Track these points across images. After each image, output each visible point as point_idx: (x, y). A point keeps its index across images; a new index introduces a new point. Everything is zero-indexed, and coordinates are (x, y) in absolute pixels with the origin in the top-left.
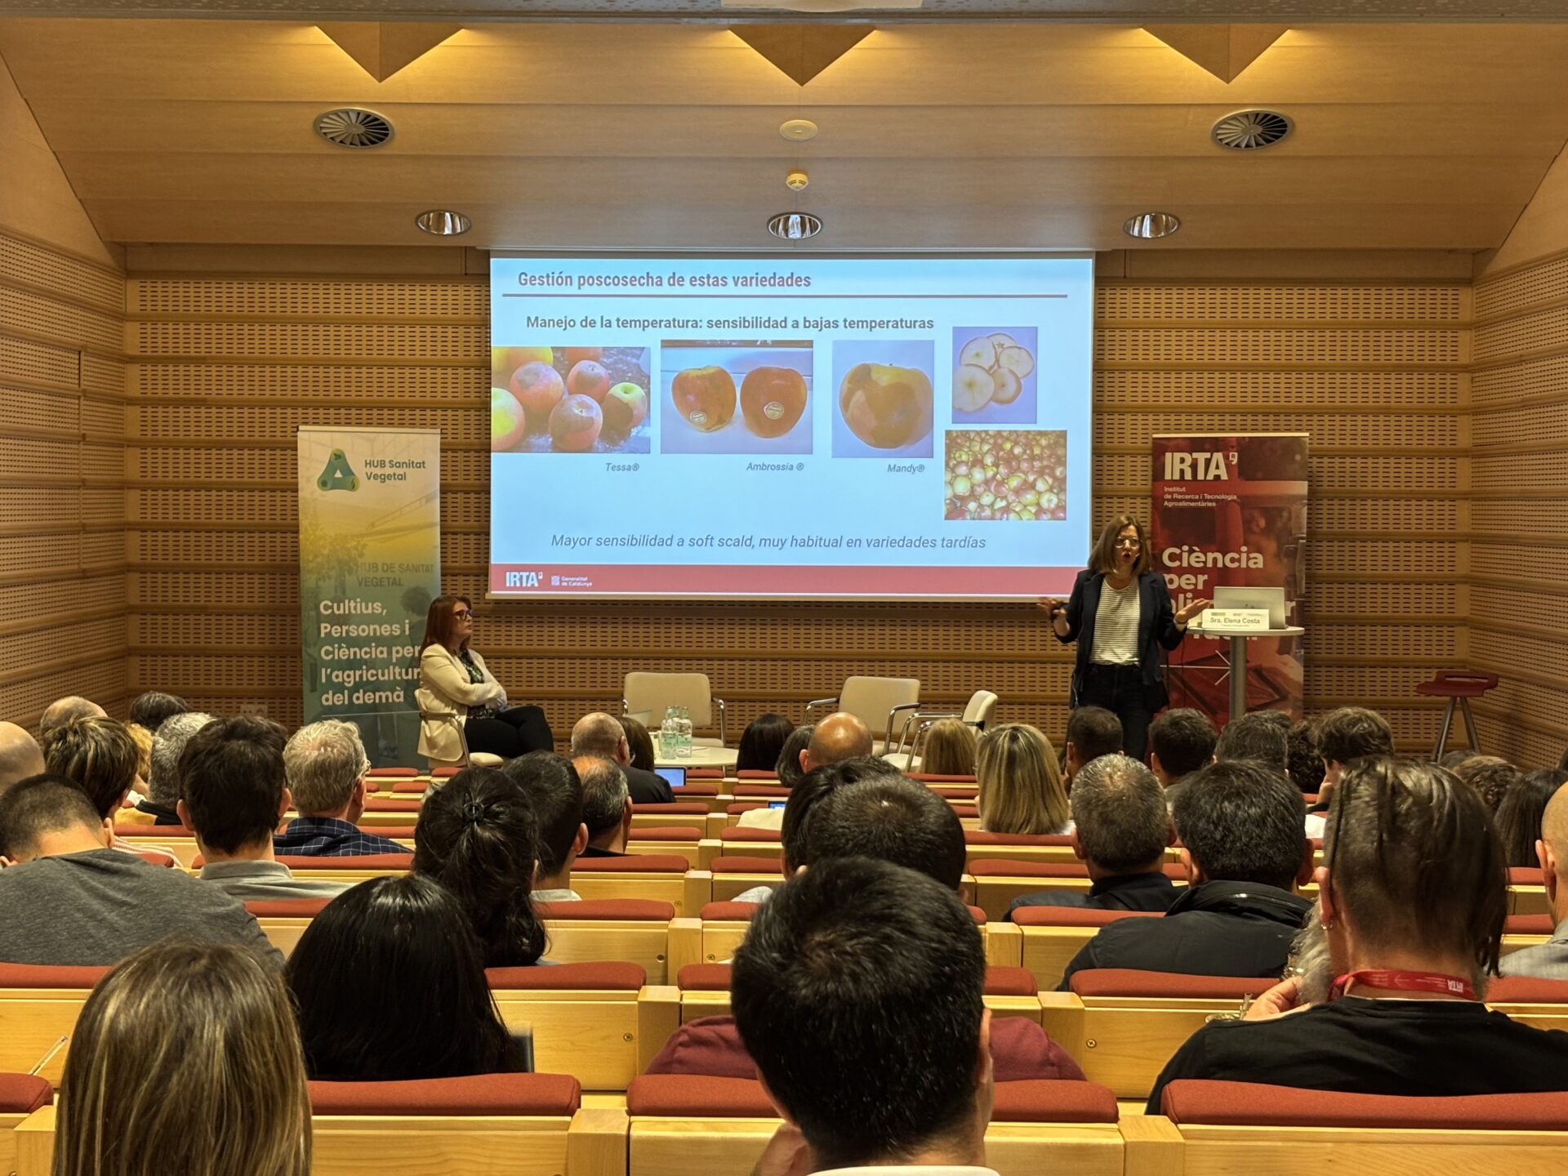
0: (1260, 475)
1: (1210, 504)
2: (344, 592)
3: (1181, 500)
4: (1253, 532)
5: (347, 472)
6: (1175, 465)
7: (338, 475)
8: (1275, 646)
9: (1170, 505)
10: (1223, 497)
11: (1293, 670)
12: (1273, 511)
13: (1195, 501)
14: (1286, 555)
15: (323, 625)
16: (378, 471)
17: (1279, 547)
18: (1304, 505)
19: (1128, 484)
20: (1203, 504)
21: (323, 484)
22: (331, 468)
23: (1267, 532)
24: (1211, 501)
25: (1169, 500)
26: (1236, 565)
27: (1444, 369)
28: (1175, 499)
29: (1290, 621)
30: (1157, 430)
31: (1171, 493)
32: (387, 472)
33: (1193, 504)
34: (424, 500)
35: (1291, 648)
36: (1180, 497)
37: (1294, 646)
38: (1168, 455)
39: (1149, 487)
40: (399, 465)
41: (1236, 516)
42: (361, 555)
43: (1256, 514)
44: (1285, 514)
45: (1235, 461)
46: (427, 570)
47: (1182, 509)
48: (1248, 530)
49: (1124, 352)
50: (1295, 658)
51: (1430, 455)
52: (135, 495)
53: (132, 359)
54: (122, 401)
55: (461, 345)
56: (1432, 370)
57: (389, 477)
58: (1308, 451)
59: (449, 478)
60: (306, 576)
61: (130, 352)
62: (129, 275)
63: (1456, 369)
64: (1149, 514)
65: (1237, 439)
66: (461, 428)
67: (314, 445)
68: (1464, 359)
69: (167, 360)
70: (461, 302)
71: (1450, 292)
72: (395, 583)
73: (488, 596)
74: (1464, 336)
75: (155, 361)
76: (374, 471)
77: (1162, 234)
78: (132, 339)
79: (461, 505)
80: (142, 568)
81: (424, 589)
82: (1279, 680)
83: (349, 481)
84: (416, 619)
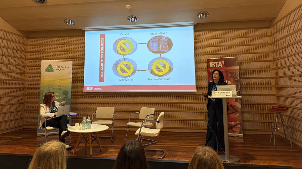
0: (229, 65)
4: (228, 77)
5: (52, 68)
6: (211, 64)
7: (50, 69)
8: (235, 100)
12: (232, 73)
17: (234, 80)
19: (203, 69)
21: (46, 71)
22: (48, 67)
23: (231, 77)
29: (237, 95)
37: (238, 100)
38: (210, 63)
39: (207, 69)
42: (54, 84)
43: (229, 73)
44: (235, 73)
45: (224, 63)
46: (68, 87)
48: (227, 76)
49: (201, 43)
50: (239, 103)
51: (264, 61)
52: (28, 75)
53: (28, 52)
54: (25, 59)
55: (81, 47)
56: (263, 44)
57: (61, 69)
58: (238, 60)
59: (79, 71)
60: (41, 88)
61: (28, 51)
62: (29, 38)
63: (268, 44)
64: (207, 74)
65: (224, 58)
66: (81, 62)
67: (45, 64)
68: (269, 42)
69: (34, 52)
70: (82, 40)
71: (265, 30)
72: (61, 89)
73: (83, 92)
74: (269, 38)
75: (32, 52)
76: (58, 68)
77: (205, 17)
78: (29, 49)
79: (81, 75)
80: (28, 88)
81: (67, 90)
82: (236, 108)
83: (52, 70)
84: (65, 96)
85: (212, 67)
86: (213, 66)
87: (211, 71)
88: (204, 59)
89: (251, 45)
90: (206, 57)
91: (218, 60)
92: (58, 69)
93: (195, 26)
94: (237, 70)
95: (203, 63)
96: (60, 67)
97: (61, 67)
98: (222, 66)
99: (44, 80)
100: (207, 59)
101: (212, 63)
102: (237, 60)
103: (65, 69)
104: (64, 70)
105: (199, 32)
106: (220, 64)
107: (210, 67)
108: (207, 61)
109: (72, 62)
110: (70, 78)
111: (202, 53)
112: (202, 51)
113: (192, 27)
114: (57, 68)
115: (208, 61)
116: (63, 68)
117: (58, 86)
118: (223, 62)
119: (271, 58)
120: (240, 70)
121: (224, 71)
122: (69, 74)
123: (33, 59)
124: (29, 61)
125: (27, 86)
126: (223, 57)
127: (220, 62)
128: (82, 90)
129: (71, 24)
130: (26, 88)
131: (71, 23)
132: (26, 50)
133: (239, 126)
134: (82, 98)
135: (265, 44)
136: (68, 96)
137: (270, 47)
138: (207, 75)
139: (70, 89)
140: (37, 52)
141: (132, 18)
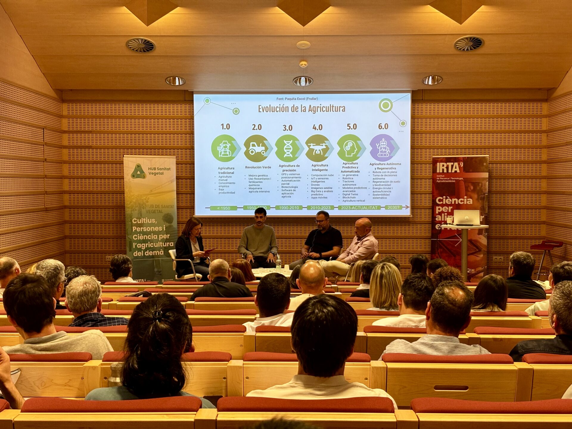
0: (471, 171)
1: (453, 181)
2: (141, 215)
3: (442, 180)
5: (142, 172)
6: (441, 167)
7: (139, 173)
8: (477, 232)
9: (439, 181)
10: (458, 178)
11: (483, 240)
12: (476, 183)
13: (448, 180)
14: (481, 199)
15: (133, 227)
16: (153, 171)
17: (478, 196)
18: (487, 181)
19: (423, 174)
20: (451, 181)
21: (133, 176)
22: (136, 170)
23: (474, 191)
24: (454, 180)
25: (438, 180)
26: (462, 203)
27: (536, 132)
28: (441, 179)
29: (481, 223)
30: (434, 155)
31: (439, 177)
32: (156, 172)
33: (447, 181)
34: (170, 182)
35: (482, 232)
36: (442, 179)
37: (484, 232)
38: (438, 164)
39: (431, 175)
40: (161, 169)
41: (463, 186)
42: (147, 202)
43: (470, 184)
44: (480, 185)
45: (462, 166)
46: (172, 207)
47: (443, 183)
48: (467, 190)
49: (422, 126)
50: (484, 236)
51: (532, 163)
52: (67, 181)
55: (183, 126)
56: (533, 132)
57: (157, 174)
60: (127, 209)
61: (65, 130)
62: (63, 101)
67: (130, 162)
68: (544, 128)
70: (183, 110)
71: (539, 104)
72: (160, 212)
74: (544, 120)
77: (436, 83)
78: (65, 124)
81: (170, 214)
82: (478, 244)
83: (142, 175)
84: (168, 224)
88: (427, 156)
91: (452, 160)
92: (152, 173)
93: (414, 93)
94: (484, 179)
95: (426, 164)
96: (155, 169)
100: (433, 157)
102: (486, 162)
103: (165, 172)
104: (162, 174)
105: (420, 105)
108: (432, 160)
109: (175, 159)
110: (173, 191)
112: (424, 140)
114: (150, 171)
116: (162, 171)
117: (154, 206)
118: (461, 164)
119: (544, 157)
122: (172, 182)
123: (78, 148)
124: (67, 151)
128: (193, 213)
130: (66, 207)
133: (482, 274)
136: (172, 224)
137: (544, 137)
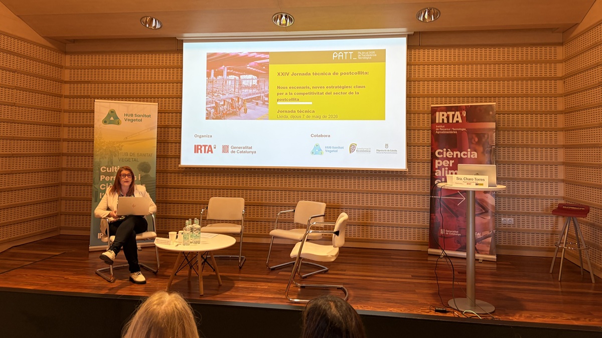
0: (475, 120)
2: (112, 163)
4: (473, 144)
5: (116, 118)
6: (440, 117)
7: (112, 119)
10: (460, 129)
15: (101, 176)
18: (494, 132)
19: (421, 125)
20: (452, 132)
21: (105, 122)
22: (109, 116)
24: (455, 131)
25: (438, 131)
28: (441, 130)
30: (433, 104)
32: (132, 118)
33: (447, 132)
38: (437, 113)
39: (430, 126)
40: (139, 116)
42: (121, 149)
45: (465, 115)
46: (150, 155)
47: (443, 134)
49: (420, 74)
51: (546, 113)
52: (66, 129)
53: (66, 82)
54: (60, 96)
55: (175, 75)
56: (546, 79)
57: (135, 120)
58: (495, 110)
59: (170, 123)
60: (95, 157)
61: (66, 80)
62: (66, 53)
63: (556, 79)
64: (430, 137)
65: (466, 106)
66: (175, 104)
67: (102, 107)
68: (559, 74)
69: (78, 82)
70: (176, 60)
71: (553, 48)
72: (135, 160)
73: (179, 166)
74: (559, 66)
75: (74, 82)
76: (128, 118)
77: (433, 19)
78: (67, 75)
79: (174, 133)
80: (67, 155)
81: (147, 163)
82: (485, 204)
83: (117, 121)
84: (144, 174)
85: (441, 121)
86: (443, 120)
87: (438, 129)
88: (426, 105)
89: (522, 79)
90: (430, 103)
91: (453, 109)
92: (129, 120)
93: (410, 38)
94: (491, 129)
95: (424, 114)
96: (132, 115)
97: (134, 115)
98: (460, 121)
99: (102, 140)
100: (432, 106)
101: (441, 113)
102: (492, 110)
103: (144, 119)
104: (141, 120)
105: (417, 51)
106: (457, 117)
107: (437, 122)
108: (430, 109)
109: (157, 106)
110: (154, 139)
111: (421, 93)
112: (421, 88)
113: (404, 39)
114: (126, 117)
115: (434, 111)
116: (140, 118)
117: (129, 154)
118: (464, 113)
119: (560, 107)
120: (497, 128)
121: (464, 131)
122: (152, 129)
123: (77, 97)
124: (67, 100)
125: (65, 151)
126: (463, 102)
127: (458, 113)
128: (177, 162)
129: (155, 27)
130: (63, 155)
131: (154, 25)
132: (62, 79)
133: (490, 239)
134: (177, 177)
135: (550, 79)
136: (149, 173)
137: (560, 84)
138: (430, 139)
139: (153, 161)
140: (85, 82)
141: (282, 16)
